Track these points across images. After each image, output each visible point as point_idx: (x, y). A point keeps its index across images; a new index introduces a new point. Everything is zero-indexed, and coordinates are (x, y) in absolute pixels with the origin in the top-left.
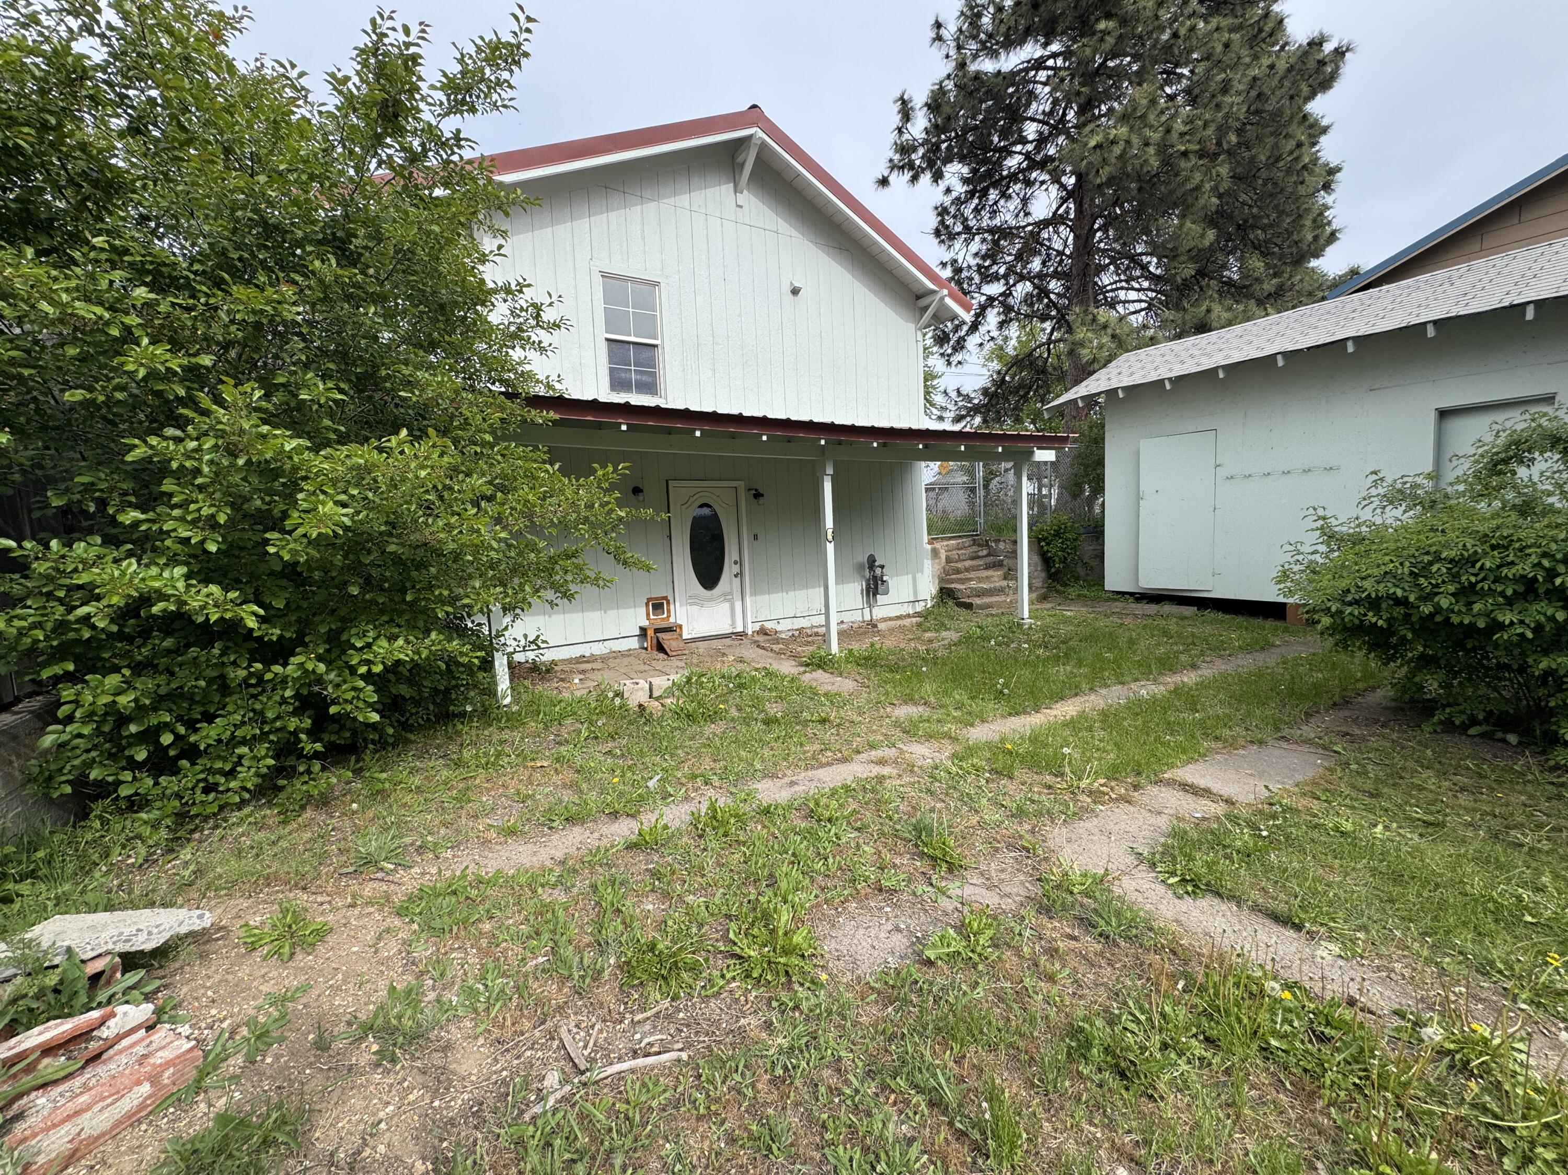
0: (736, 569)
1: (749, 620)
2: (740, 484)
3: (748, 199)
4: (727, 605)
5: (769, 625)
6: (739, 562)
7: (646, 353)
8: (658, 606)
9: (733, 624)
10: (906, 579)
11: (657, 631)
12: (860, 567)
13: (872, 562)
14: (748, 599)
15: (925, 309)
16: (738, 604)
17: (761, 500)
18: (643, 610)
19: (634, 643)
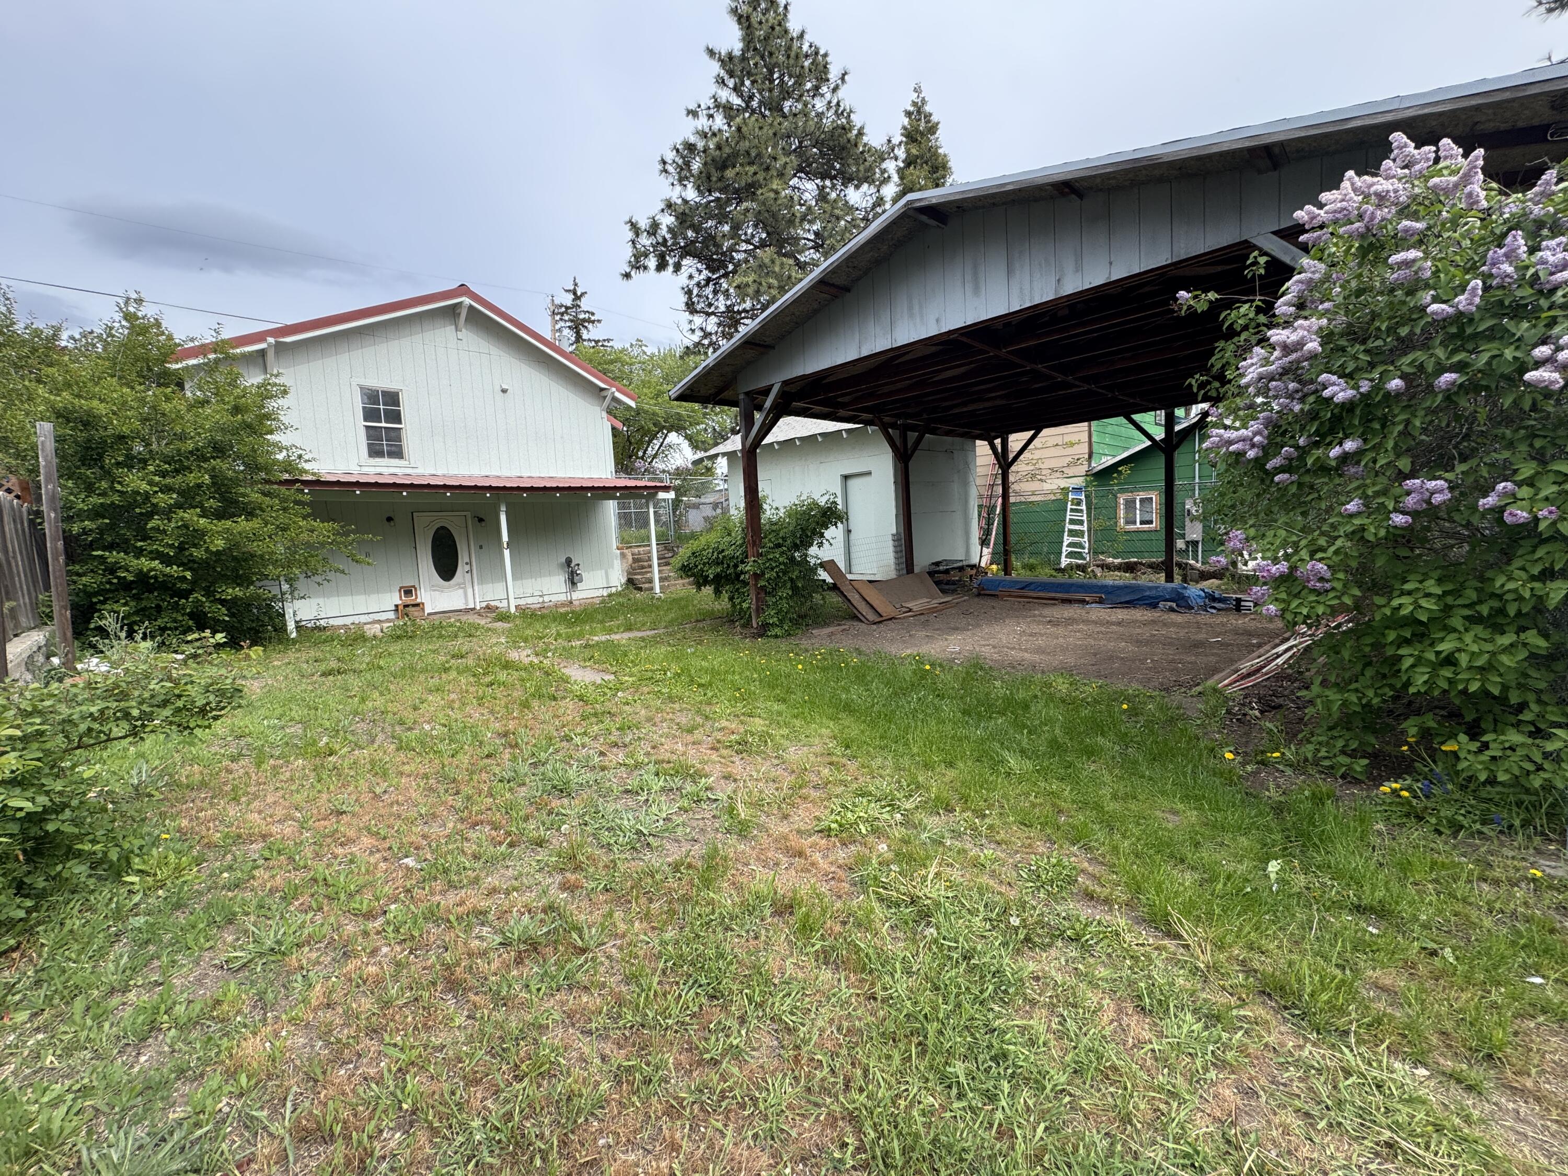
0: (467, 568)
1: (477, 600)
2: (468, 514)
3: (465, 334)
4: (461, 591)
5: (492, 603)
6: (469, 563)
7: (393, 434)
8: (408, 592)
9: (467, 603)
10: (600, 574)
11: (406, 606)
12: (562, 566)
13: (569, 561)
14: (476, 587)
15: (605, 397)
16: (470, 591)
17: (483, 524)
18: (397, 594)
19: (391, 615)
